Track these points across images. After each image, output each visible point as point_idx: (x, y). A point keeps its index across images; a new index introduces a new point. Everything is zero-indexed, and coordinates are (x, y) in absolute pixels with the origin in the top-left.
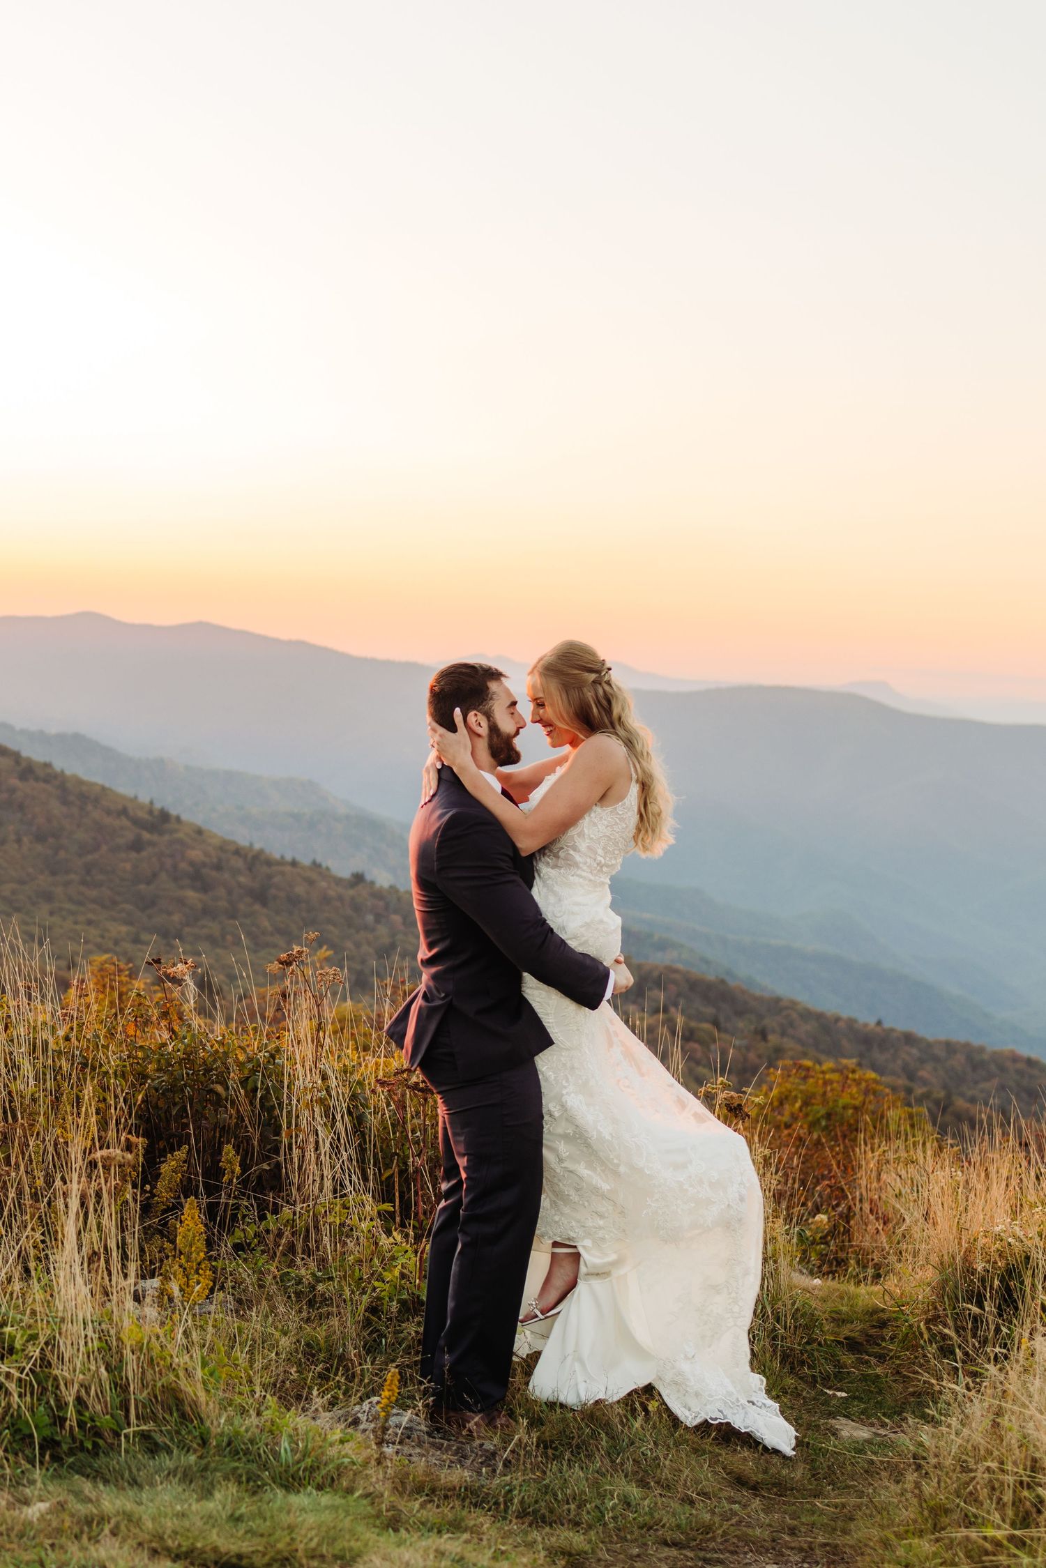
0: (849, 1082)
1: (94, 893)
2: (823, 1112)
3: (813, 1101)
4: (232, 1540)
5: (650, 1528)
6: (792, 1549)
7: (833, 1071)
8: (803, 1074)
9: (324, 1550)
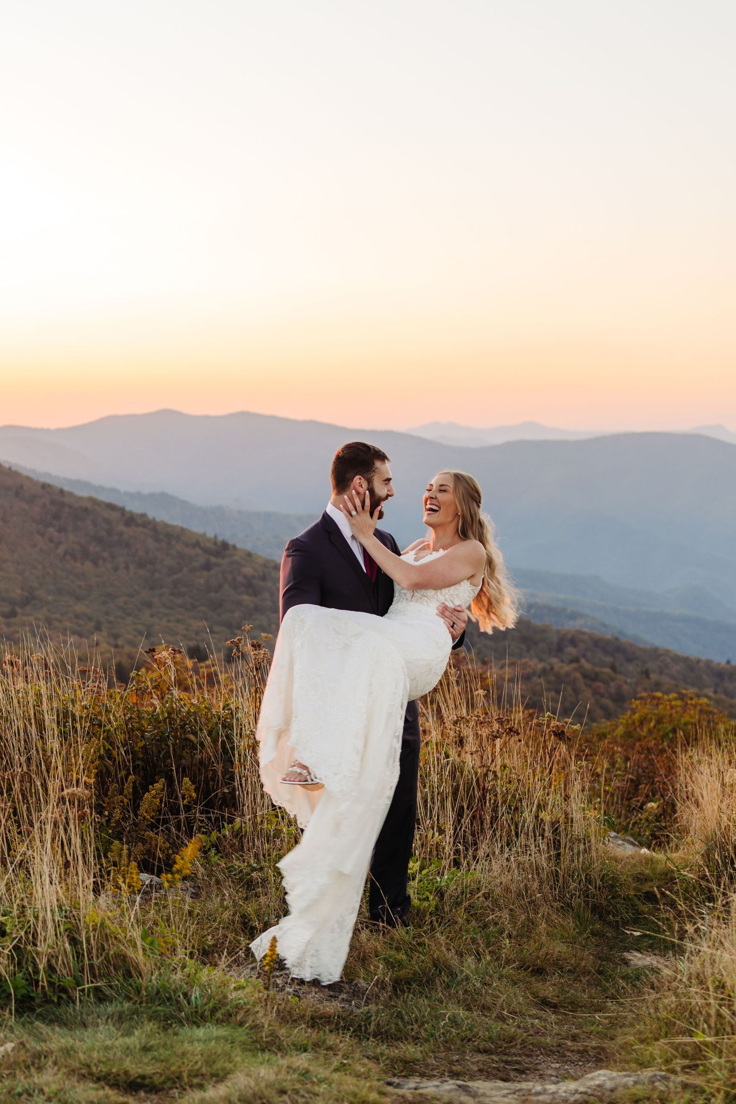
0: (688, 706)
1: (179, 601)
2: (670, 727)
3: (664, 720)
4: (140, 1065)
5: (469, 1040)
6: (572, 1051)
7: (676, 699)
8: (655, 702)
9: (204, 1070)
